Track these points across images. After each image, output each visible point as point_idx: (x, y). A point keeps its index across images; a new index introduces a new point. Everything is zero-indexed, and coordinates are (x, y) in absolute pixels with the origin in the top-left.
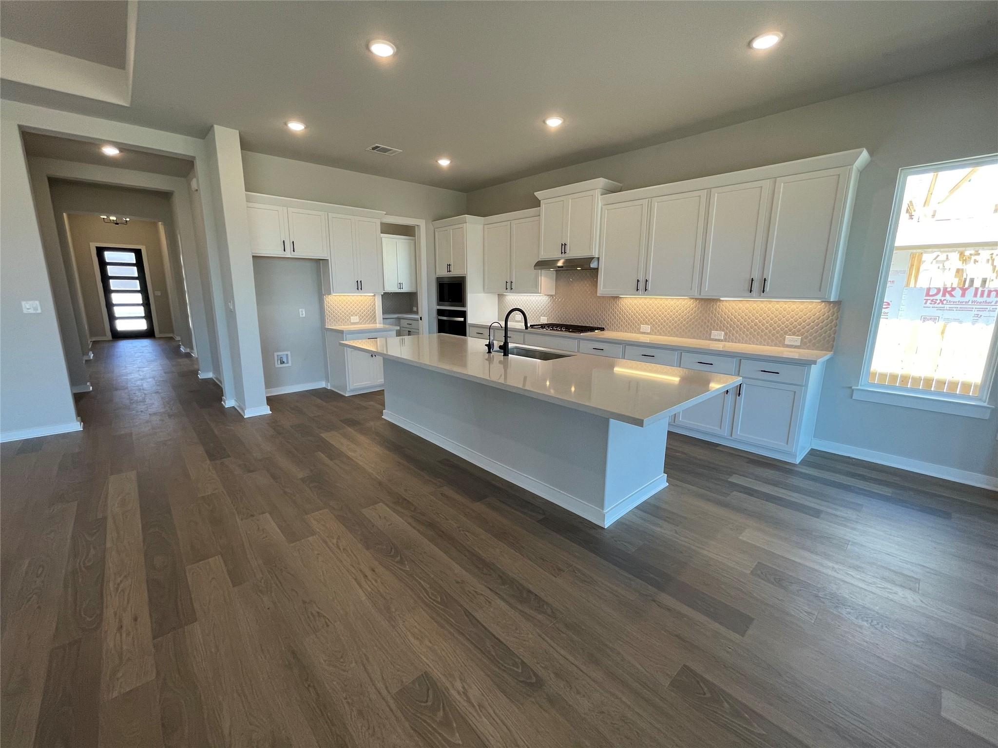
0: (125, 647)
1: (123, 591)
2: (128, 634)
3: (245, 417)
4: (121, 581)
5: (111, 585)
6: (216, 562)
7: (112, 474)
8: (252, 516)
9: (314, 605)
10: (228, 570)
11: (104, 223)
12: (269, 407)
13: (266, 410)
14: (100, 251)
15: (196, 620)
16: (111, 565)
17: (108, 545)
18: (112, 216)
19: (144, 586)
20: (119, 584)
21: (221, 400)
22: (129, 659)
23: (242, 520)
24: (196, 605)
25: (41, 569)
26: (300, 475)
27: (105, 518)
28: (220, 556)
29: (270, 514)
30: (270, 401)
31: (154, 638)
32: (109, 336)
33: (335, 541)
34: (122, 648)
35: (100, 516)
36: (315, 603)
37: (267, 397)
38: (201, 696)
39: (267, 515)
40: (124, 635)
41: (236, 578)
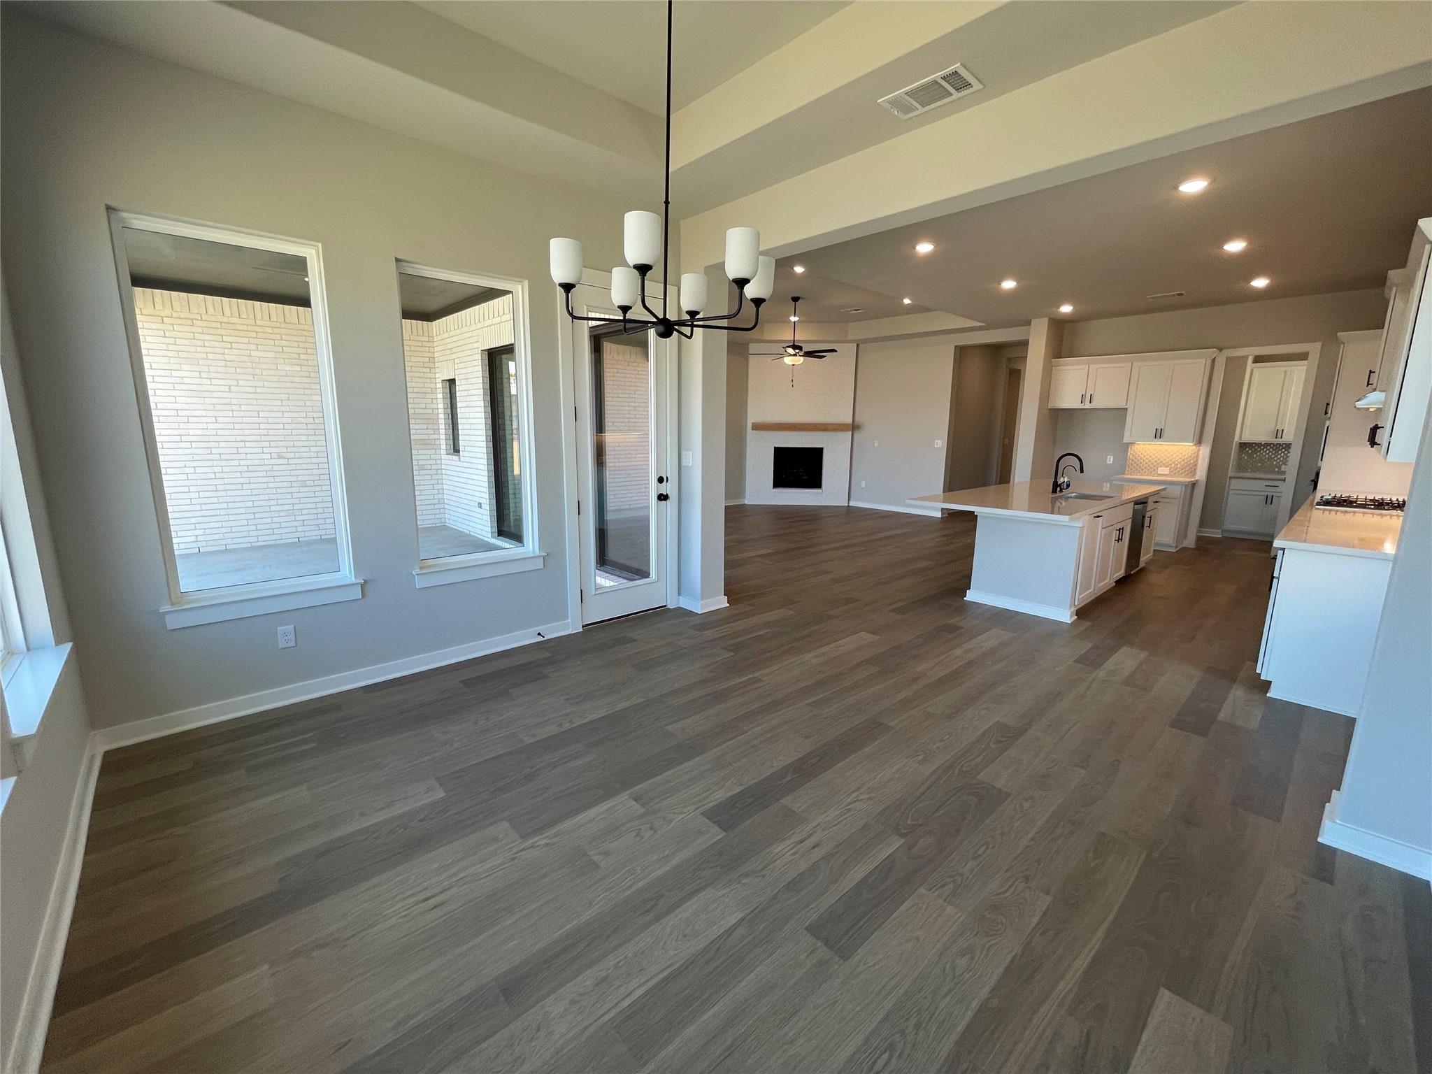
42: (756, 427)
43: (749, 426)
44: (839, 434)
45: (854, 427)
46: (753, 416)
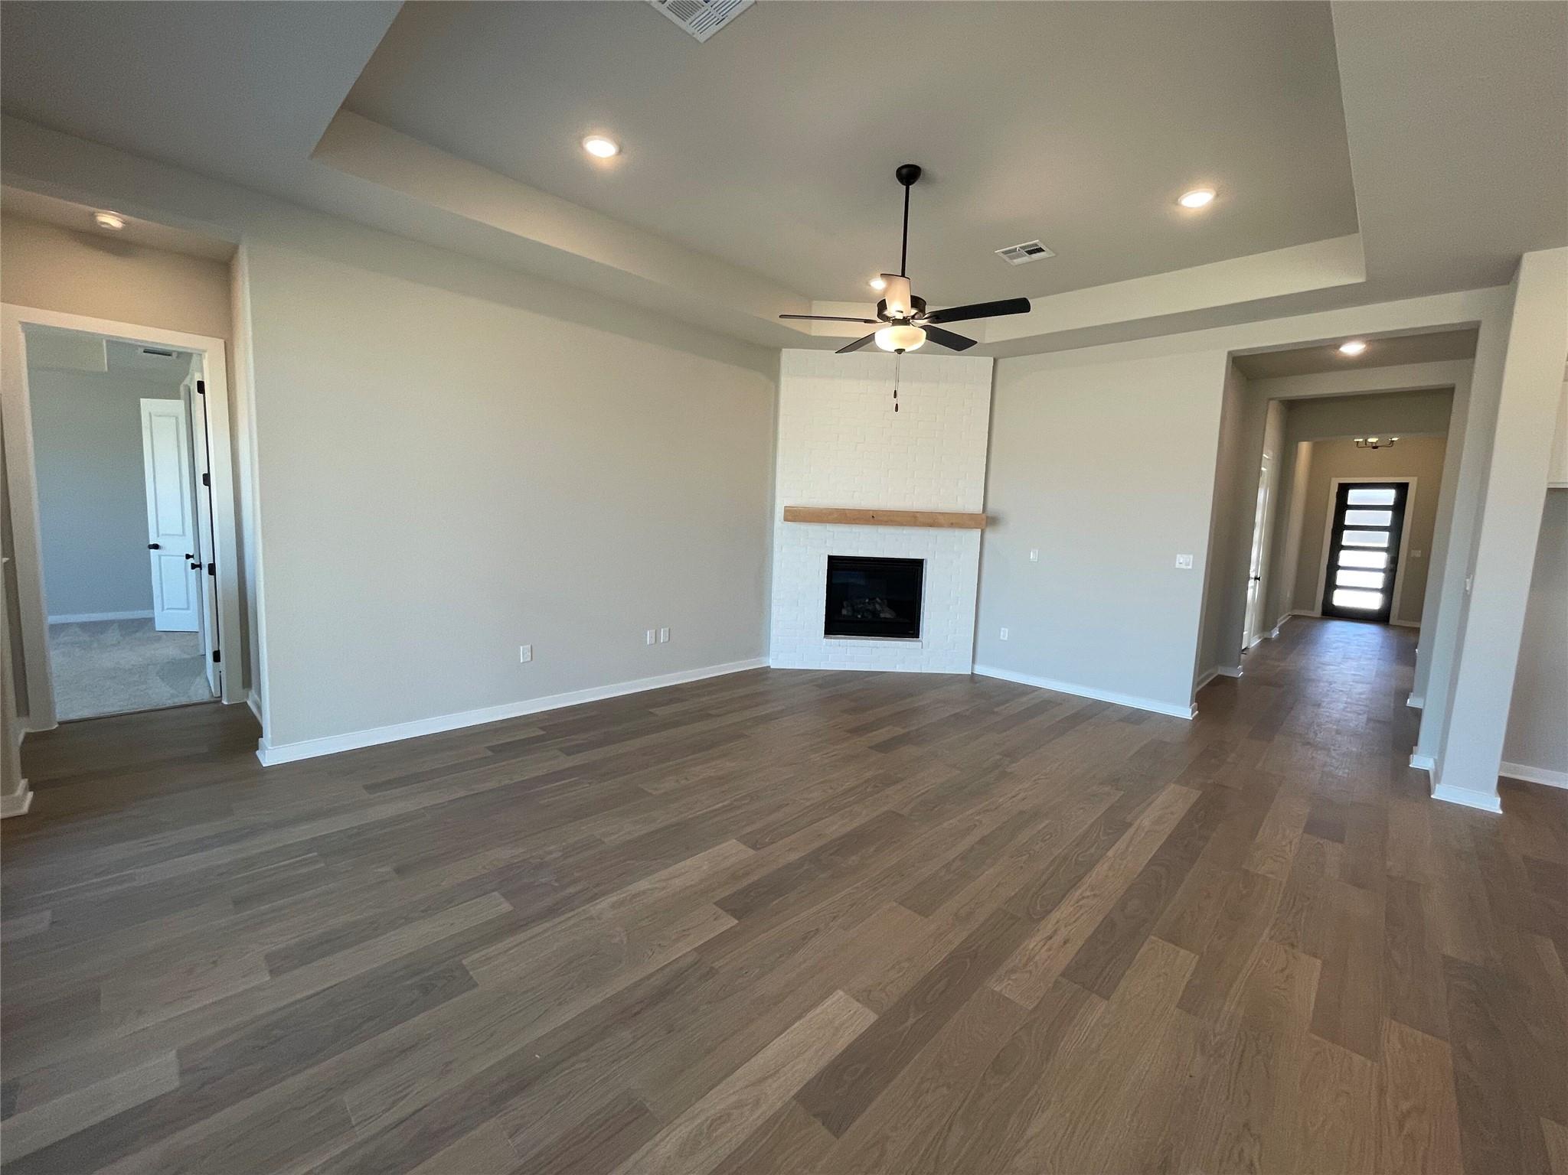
0: (1037, 958)
1: (1081, 907)
2: (1049, 949)
3: (1432, 796)
4: (1088, 897)
5: (1078, 893)
6: (1187, 960)
7: (1175, 783)
8: (1292, 945)
9: (1258, 1147)
10: (1190, 982)
11: (1357, 448)
12: (1499, 799)
13: (1493, 805)
14: (1344, 489)
15: (1108, 998)
16: (1094, 875)
17: (1110, 853)
18: (1372, 437)
19: (1100, 918)
20: (1083, 898)
21: (1411, 752)
22: (1031, 972)
23: (1271, 938)
24: (1123, 984)
25: (1048, 836)
26: (1449, 950)
27: (1130, 825)
28: (1197, 957)
29: (1325, 964)
30: (1507, 787)
31: (1063, 975)
32: (1318, 611)
33: (1405, 1106)
34: (1034, 957)
35: (1128, 820)
36: (1261, 1145)
37: (1500, 777)
38: (1043, 1072)
39: (1319, 963)
40: (1046, 948)
41: (1193, 1000)
42: (794, 515)
43: (779, 513)
44: (958, 533)
45: (986, 521)
46: (788, 492)
